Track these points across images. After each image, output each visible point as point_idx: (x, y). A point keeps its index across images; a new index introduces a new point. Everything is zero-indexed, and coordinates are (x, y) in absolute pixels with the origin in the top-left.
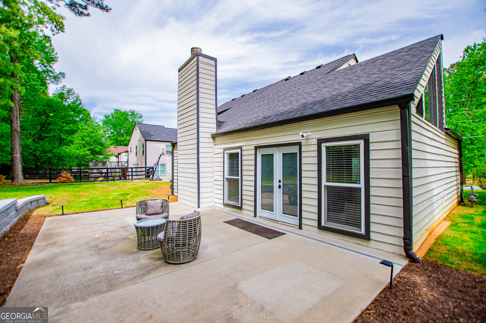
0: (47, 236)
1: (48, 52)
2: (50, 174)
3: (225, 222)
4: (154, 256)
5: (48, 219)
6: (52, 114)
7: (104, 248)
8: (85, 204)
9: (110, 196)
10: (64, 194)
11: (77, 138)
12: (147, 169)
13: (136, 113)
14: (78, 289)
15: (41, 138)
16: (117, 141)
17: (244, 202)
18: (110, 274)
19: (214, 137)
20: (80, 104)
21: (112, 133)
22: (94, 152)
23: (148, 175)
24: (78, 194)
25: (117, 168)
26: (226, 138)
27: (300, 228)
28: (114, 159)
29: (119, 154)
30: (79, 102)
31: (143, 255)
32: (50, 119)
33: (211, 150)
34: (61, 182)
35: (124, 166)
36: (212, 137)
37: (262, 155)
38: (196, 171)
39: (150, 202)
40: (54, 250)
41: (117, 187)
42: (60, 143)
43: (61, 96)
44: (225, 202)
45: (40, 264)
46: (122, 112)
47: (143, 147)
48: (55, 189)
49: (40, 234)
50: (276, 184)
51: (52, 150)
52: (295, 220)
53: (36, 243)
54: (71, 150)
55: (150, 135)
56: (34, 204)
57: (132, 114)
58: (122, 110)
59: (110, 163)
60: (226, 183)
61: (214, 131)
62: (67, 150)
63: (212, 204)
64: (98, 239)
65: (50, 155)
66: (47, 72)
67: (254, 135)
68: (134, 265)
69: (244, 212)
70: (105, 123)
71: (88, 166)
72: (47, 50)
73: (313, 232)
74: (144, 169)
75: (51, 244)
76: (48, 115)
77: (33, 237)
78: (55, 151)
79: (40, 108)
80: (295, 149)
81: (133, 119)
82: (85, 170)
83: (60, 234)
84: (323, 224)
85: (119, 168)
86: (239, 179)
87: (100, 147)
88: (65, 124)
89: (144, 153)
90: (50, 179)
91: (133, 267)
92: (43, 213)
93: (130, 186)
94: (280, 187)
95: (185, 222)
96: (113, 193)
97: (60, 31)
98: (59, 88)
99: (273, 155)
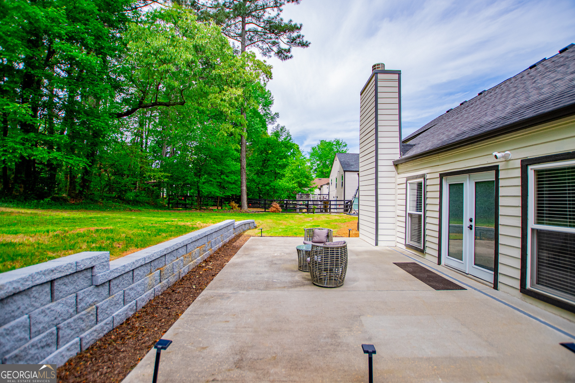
0: (247, 249)
1: (267, 97)
2: (265, 204)
3: (395, 263)
4: (307, 277)
5: (252, 238)
6: (270, 152)
7: (276, 264)
8: (280, 230)
9: (303, 226)
10: (269, 221)
11: (287, 172)
12: (346, 202)
13: (341, 141)
14: (248, 284)
15: (263, 173)
16: (322, 172)
17: (427, 244)
18: (270, 281)
19: (396, 164)
20: (290, 139)
21: (318, 165)
22: (301, 185)
23: (347, 209)
24: (279, 222)
25: (318, 201)
26: (409, 165)
27: (496, 287)
28: (317, 191)
29: (321, 186)
30: (289, 137)
31: (299, 274)
32: (269, 156)
33: (393, 180)
34: (272, 212)
35: (325, 198)
36: (394, 164)
37: (450, 185)
38: (374, 204)
39: (317, 231)
40: (246, 259)
41: (311, 219)
42: (275, 178)
43: (277, 134)
44: (407, 243)
45: (235, 265)
46: (327, 143)
47: (342, 178)
48: (265, 216)
49: (243, 247)
50: (466, 223)
51: (270, 184)
52: (488, 276)
53: (239, 252)
54: (283, 183)
55: (349, 165)
56: (247, 226)
57: (337, 144)
58: (327, 141)
59: (314, 196)
60: (409, 219)
61: (397, 157)
62: (280, 183)
63: (393, 244)
64: (275, 256)
65: (268, 188)
66: (266, 115)
67: (439, 160)
68: (289, 279)
69: (427, 256)
70: (312, 155)
71: (296, 198)
72: (266, 96)
73: (514, 296)
74: (342, 203)
75: (246, 254)
76: (268, 153)
77: (238, 248)
78: (272, 184)
79: (262, 147)
80: (490, 176)
81: (338, 148)
82: (294, 202)
83: (254, 249)
84: (528, 286)
85: (321, 201)
86: (421, 215)
87: (305, 179)
88: (278, 160)
89: (343, 185)
90: (265, 208)
91: (287, 281)
92: (251, 234)
93: (324, 219)
94: (470, 227)
95: (328, 248)
96: (306, 224)
97: (270, 79)
98: (275, 128)
99: (462, 184)
